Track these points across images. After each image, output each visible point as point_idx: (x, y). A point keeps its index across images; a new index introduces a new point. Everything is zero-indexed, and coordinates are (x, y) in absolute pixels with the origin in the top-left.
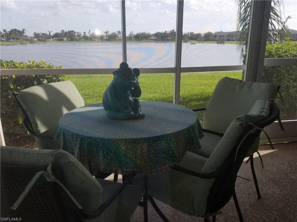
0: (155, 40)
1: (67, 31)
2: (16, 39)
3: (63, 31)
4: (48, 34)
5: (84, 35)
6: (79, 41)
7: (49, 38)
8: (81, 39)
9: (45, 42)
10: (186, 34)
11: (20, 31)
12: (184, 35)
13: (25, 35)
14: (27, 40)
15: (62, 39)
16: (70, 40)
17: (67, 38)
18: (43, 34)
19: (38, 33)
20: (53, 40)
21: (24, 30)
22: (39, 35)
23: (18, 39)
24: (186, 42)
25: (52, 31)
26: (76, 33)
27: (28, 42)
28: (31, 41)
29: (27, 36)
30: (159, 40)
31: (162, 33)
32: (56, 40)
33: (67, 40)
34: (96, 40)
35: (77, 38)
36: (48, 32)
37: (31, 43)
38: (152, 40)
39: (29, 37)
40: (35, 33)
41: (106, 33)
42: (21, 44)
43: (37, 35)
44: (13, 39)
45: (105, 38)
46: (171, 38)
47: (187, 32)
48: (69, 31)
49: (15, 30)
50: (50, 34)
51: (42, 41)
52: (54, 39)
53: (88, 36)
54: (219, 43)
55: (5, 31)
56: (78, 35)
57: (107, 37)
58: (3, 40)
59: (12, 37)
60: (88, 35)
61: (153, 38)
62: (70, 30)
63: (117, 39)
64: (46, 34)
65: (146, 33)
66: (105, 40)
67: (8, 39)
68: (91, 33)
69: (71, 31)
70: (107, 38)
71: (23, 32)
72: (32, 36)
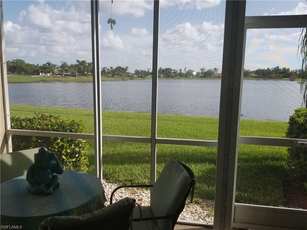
0: (255, 77)
1: (165, 69)
2: (120, 75)
3: (161, 68)
4: (147, 71)
5: (180, 72)
6: (174, 78)
7: (147, 75)
8: (176, 76)
9: (144, 79)
10: (293, 71)
11: (124, 68)
12: (291, 73)
13: (127, 72)
14: (128, 76)
15: (160, 76)
16: (166, 77)
17: (164, 74)
18: (142, 71)
19: (139, 71)
20: (151, 77)
21: (127, 67)
22: (139, 72)
23: (121, 75)
24: (292, 81)
26: (173, 70)
27: (129, 78)
28: (131, 77)
29: (130, 73)
30: (260, 78)
31: (264, 70)
33: (164, 76)
34: (192, 77)
35: (173, 75)
36: (147, 69)
37: (131, 79)
38: (252, 77)
40: (136, 70)
41: (202, 70)
42: (123, 80)
43: (137, 72)
44: (118, 75)
45: (200, 75)
46: (275, 76)
47: (295, 69)
48: (166, 68)
49: (120, 67)
50: (148, 71)
51: (141, 77)
53: (184, 73)
55: (111, 68)
56: (174, 72)
57: (202, 74)
58: (109, 76)
59: (117, 73)
60: (183, 72)
61: (253, 75)
62: (167, 68)
63: (213, 76)
64: (145, 71)
65: (246, 70)
66: (201, 77)
67: (113, 76)
68: (187, 70)
69: (168, 68)
70: (203, 75)
71: (126, 69)
72: (134, 73)
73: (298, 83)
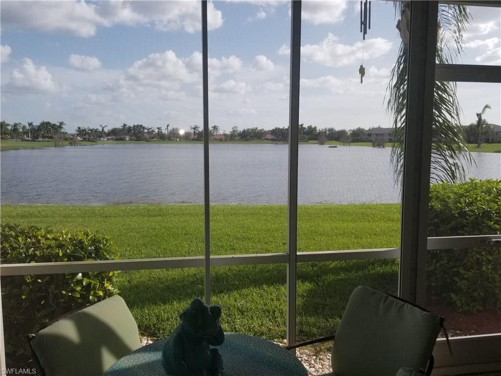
0: (272, 140)
1: (132, 126)
2: (48, 137)
3: (125, 125)
4: (100, 129)
5: (158, 132)
6: (149, 141)
7: (101, 137)
8: (153, 138)
9: (95, 143)
10: (321, 131)
11: (55, 125)
12: (319, 133)
13: (62, 131)
14: (66, 139)
15: (123, 138)
16: (135, 140)
17: (131, 136)
18: (92, 130)
19: (85, 129)
20: (108, 140)
21: (61, 123)
22: (86, 131)
23: (51, 137)
24: (322, 144)
25: (107, 126)
26: (146, 128)
27: (68, 142)
28: (71, 140)
29: (67, 133)
30: (280, 141)
31: (283, 129)
32: (112, 139)
33: (131, 139)
34: (178, 140)
35: (147, 136)
36: (100, 127)
37: (71, 144)
38: (268, 139)
39: (70, 134)
40: (79, 128)
41: (195, 128)
42: (56, 146)
43: (81, 132)
44: (43, 137)
45: (192, 137)
47: (324, 128)
48: (134, 126)
49: (48, 123)
50: (103, 130)
51: (89, 140)
52: (109, 137)
53: (165, 134)
54: (376, 146)
55: (30, 124)
56: (148, 132)
57: (195, 135)
58: (27, 138)
59: (42, 134)
60: (164, 131)
61: (269, 136)
62: (136, 125)
63: (212, 138)
64: (97, 129)
65: (258, 129)
66: (193, 139)
67: (35, 138)
68: (170, 128)
69: (138, 125)
70: (196, 137)
71: (60, 127)
72: (75, 133)
73: (329, 147)
